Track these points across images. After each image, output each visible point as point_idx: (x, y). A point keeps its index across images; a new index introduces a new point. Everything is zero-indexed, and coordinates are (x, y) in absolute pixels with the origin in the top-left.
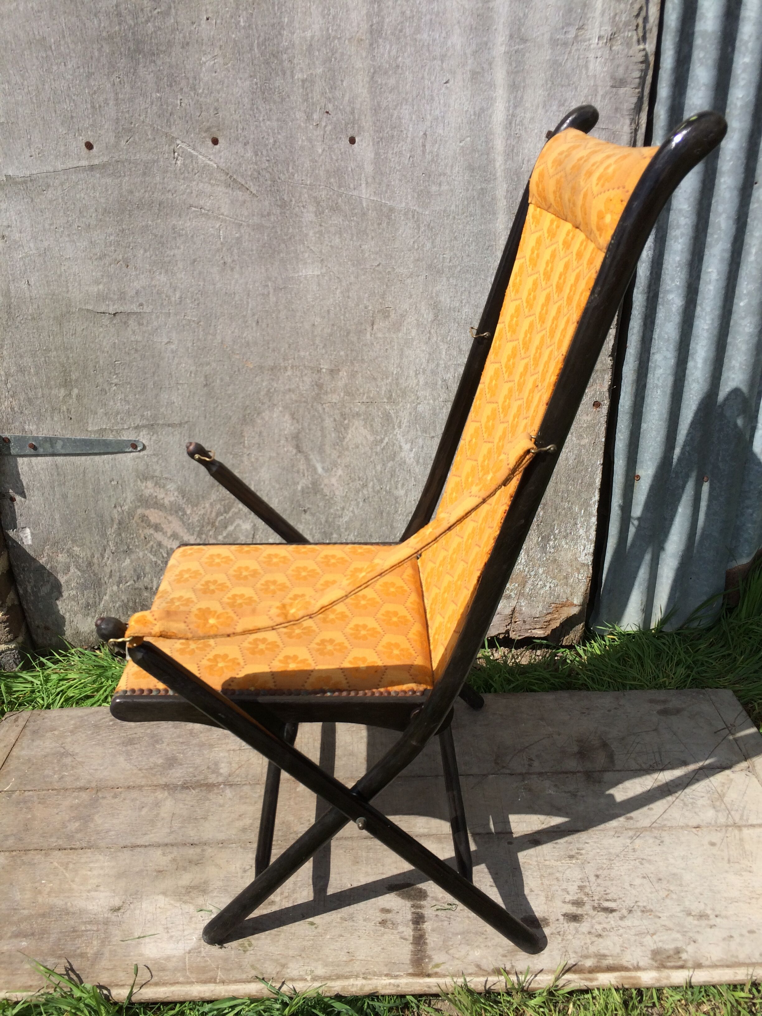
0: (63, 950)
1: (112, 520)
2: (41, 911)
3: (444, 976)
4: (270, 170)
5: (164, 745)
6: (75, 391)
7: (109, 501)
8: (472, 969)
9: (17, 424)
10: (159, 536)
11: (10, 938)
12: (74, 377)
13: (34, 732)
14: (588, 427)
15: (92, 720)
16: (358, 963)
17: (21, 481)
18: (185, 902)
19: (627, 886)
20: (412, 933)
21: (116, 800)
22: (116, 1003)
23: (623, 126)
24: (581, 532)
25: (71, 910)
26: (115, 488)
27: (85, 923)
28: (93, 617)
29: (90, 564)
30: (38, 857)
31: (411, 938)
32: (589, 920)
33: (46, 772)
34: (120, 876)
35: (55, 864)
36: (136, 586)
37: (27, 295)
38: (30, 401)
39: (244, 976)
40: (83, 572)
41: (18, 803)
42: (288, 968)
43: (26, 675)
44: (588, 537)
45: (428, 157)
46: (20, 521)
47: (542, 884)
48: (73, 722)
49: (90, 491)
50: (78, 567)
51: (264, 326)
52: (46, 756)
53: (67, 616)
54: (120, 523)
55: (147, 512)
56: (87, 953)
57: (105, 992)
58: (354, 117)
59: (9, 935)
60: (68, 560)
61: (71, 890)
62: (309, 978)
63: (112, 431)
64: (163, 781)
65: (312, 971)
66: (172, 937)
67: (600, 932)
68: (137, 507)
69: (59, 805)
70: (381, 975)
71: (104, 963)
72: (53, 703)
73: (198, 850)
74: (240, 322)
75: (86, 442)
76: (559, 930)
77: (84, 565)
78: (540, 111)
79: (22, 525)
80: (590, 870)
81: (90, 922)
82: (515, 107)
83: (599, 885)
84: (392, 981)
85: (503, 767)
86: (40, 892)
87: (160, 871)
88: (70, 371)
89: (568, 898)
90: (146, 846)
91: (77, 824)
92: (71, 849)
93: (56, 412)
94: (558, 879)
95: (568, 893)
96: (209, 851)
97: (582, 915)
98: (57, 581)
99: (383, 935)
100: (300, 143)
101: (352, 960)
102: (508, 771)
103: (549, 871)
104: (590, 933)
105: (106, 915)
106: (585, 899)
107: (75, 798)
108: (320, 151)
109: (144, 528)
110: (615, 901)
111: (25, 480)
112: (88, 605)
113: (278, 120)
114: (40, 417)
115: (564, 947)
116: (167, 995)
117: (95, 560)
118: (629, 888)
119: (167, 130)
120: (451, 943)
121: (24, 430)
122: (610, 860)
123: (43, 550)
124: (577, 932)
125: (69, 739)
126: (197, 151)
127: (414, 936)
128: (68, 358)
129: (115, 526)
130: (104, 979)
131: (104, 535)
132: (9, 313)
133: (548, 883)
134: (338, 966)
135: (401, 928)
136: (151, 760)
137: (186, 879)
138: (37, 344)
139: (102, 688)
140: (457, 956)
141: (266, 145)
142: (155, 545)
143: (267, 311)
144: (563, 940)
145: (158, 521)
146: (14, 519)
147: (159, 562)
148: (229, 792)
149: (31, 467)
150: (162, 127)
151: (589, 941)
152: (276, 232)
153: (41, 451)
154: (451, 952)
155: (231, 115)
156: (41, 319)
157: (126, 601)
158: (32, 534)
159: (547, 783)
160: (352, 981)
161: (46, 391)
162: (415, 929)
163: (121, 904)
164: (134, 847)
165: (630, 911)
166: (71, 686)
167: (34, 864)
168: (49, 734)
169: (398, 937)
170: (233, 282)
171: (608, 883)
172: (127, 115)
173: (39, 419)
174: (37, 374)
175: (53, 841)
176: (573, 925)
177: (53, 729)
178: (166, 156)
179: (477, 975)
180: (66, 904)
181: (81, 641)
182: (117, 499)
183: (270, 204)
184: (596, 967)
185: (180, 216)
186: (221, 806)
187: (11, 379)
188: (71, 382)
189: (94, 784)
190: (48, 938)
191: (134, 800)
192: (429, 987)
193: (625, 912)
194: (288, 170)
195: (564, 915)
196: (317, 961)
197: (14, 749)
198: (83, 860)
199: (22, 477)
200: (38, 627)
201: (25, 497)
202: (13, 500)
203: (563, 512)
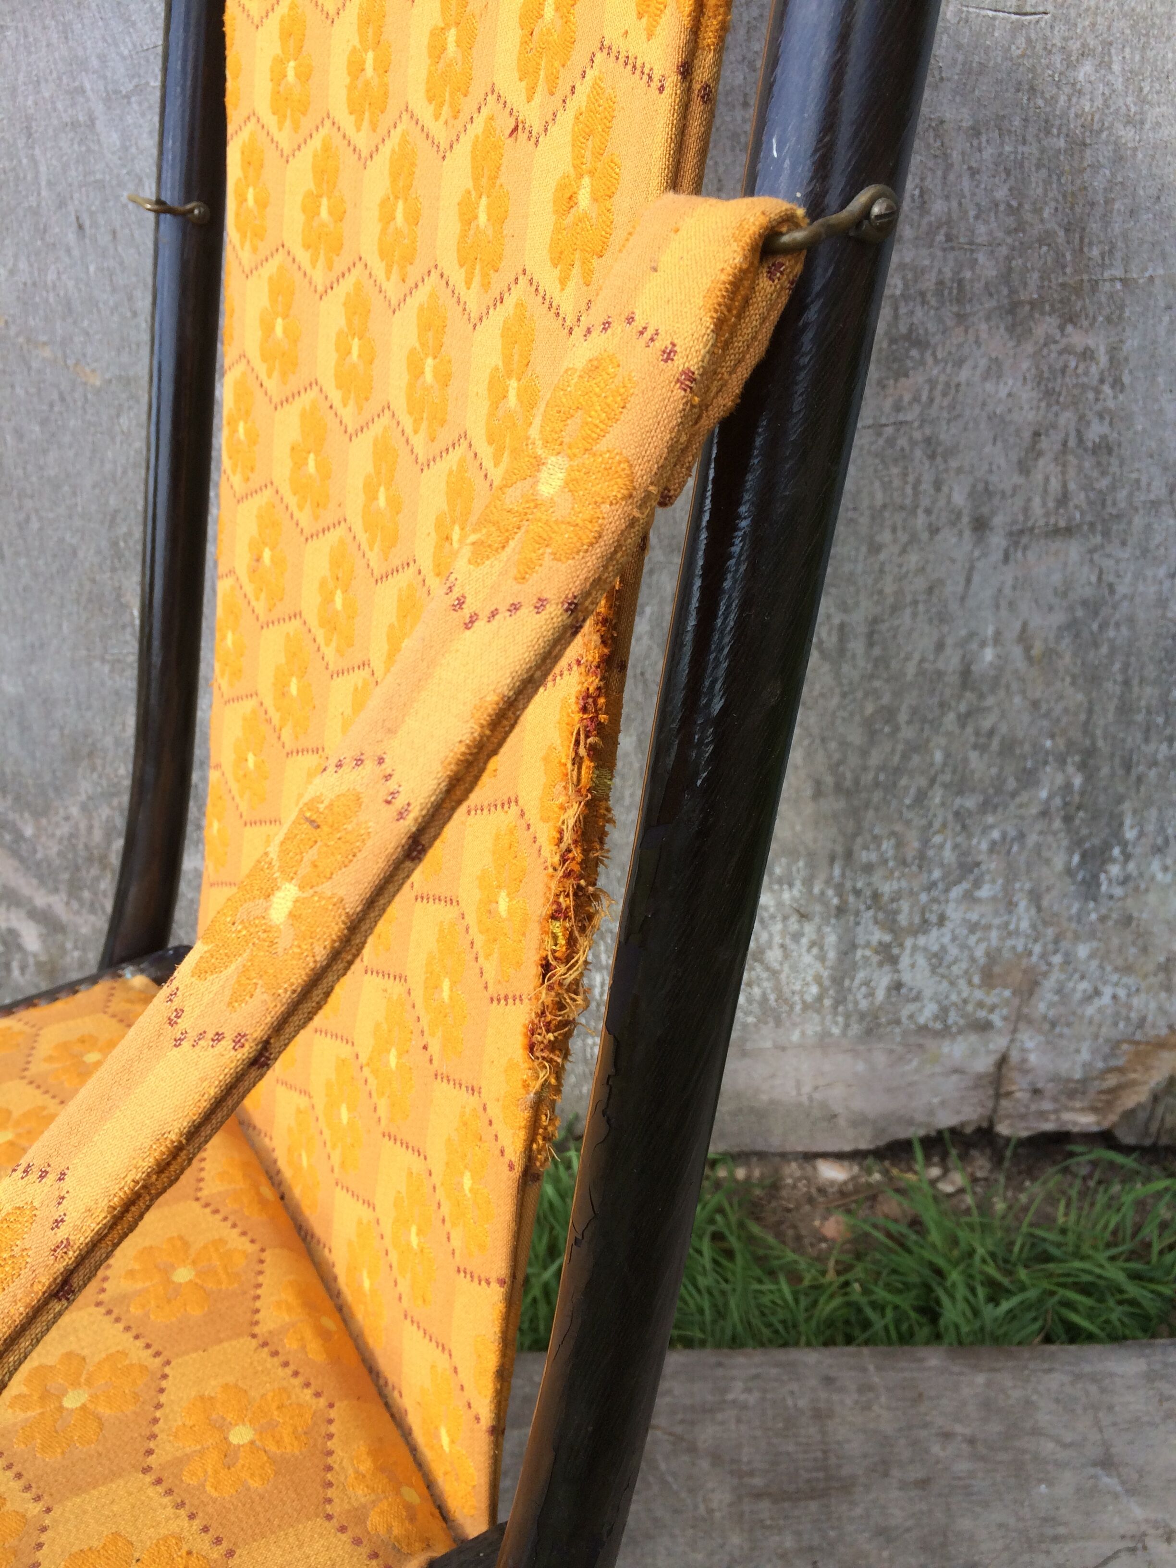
203: (1153, 774)
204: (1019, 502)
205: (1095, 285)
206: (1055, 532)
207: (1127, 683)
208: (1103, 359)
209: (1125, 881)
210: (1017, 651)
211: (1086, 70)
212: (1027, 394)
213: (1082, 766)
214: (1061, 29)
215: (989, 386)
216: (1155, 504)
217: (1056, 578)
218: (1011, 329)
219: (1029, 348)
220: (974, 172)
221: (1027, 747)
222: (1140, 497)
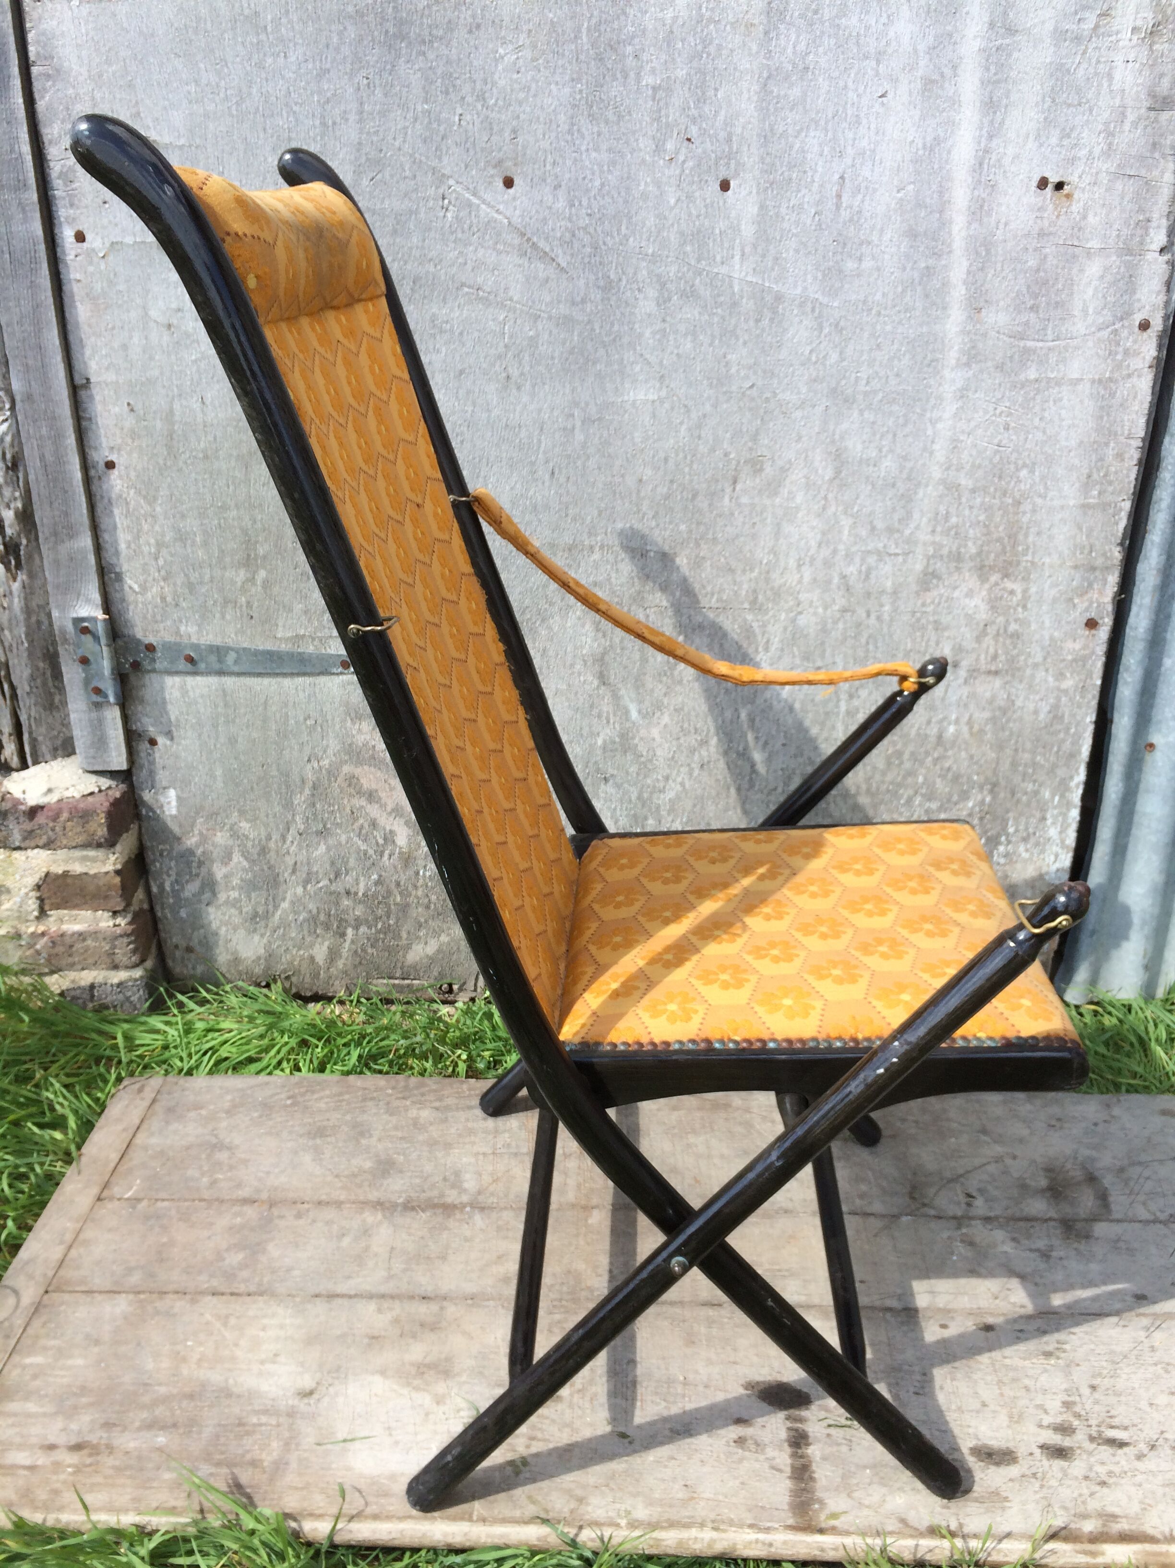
0: (222, 1453)
1: (303, 781)
2: (187, 1390)
3: (847, 1533)
4: (592, 230)
5: (373, 1141)
6: (262, 574)
7: (301, 751)
8: (892, 1525)
9: (169, 623)
10: (373, 811)
11: (139, 1429)
12: (261, 551)
13: (170, 1110)
14: (1075, 660)
15: (260, 1096)
16: (702, 1503)
17: (167, 713)
18: (417, 1389)
19: (1144, 1405)
20: (789, 1461)
21: (301, 1222)
22: (309, 1544)
23: (1163, 172)
24: (1053, 832)
25: (235, 1390)
26: (312, 729)
27: (257, 1412)
28: (262, 936)
29: (264, 851)
30: (179, 1305)
31: (788, 1470)
32: (1085, 1457)
33: (190, 1173)
34: (311, 1341)
35: (208, 1317)
36: (333, 888)
37: (199, 420)
38: (191, 587)
39: (517, 1513)
40: (253, 862)
41: (147, 1218)
42: (588, 1504)
43: (156, 1021)
44: (1063, 842)
45: (845, 214)
46: (162, 777)
47: (1002, 1395)
48: (229, 1097)
49: (272, 734)
50: (245, 855)
51: (562, 480)
52: (188, 1148)
53: (223, 931)
54: (314, 787)
55: (358, 771)
56: (261, 1461)
57: (293, 1524)
58: (730, 148)
59: (137, 1424)
60: (230, 842)
61: (233, 1359)
62: (623, 1522)
63: (313, 639)
64: (374, 1195)
65: (628, 1513)
66: (397, 1443)
67: (1106, 1479)
68: (343, 763)
69: (212, 1224)
70: (741, 1526)
71: (290, 1478)
72: (197, 1067)
73: (434, 1307)
74: (524, 473)
75: (270, 656)
76: (1034, 1470)
77: (255, 851)
78: (1031, 144)
79: (164, 783)
80: (1081, 1377)
81: (265, 1412)
82: (991, 137)
83: (1096, 1402)
84: (761, 1536)
85: (924, 1205)
86: (184, 1360)
87: (373, 1337)
88: (257, 542)
89: (1047, 1420)
90: (350, 1297)
91: (240, 1256)
92: (232, 1294)
93: (230, 606)
94: (1027, 1389)
95: (1046, 1412)
96: (451, 1310)
97: (1071, 1448)
98: (210, 874)
99: (741, 1460)
100: (642, 188)
101: (692, 1498)
102: (932, 1212)
103: (1011, 1374)
104: (1086, 1478)
105: (290, 1402)
106: (1076, 1423)
107: (236, 1215)
108: (672, 201)
109: (351, 795)
110: (1126, 1428)
111: (173, 713)
112: (255, 915)
113: (610, 150)
114: (204, 613)
115: (1045, 1498)
116: (394, 1535)
117: (272, 845)
118: (1148, 1409)
119: (435, 163)
120: (855, 1481)
121: (178, 633)
122: (1114, 1362)
123: (193, 825)
124: (1066, 1475)
125: (224, 1124)
126: (479, 198)
127: (792, 1466)
128: (255, 522)
129: (307, 792)
130: (291, 1503)
131: (288, 805)
132: (169, 447)
133: (1012, 1394)
134: (671, 1506)
135: (770, 1452)
136: (354, 1162)
137: (417, 1352)
138: (208, 497)
139: (273, 1046)
140: (867, 1502)
141: (588, 190)
142: (366, 825)
143: (569, 456)
144: (1042, 1486)
145: (374, 786)
146: (152, 773)
147: (371, 852)
148: (478, 1219)
149: (184, 692)
150: (427, 158)
151: (1086, 1492)
152: (593, 330)
153: (202, 666)
154: (856, 1495)
155: (537, 141)
156: (217, 458)
157: (315, 911)
158: (179, 798)
159: (999, 1235)
160: (694, 1532)
161: (217, 573)
162: (794, 1455)
163: (314, 1385)
164: (332, 1296)
165: (1153, 1447)
166: (225, 1042)
167: (175, 1315)
168: (192, 1114)
169: (766, 1465)
170: (518, 408)
171: (1112, 1400)
172: (375, 139)
173: (203, 617)
174: (205, 544)
175: (203, 1281)
176: (1058, 1464)
177: (197, 1107)
178: (431, 203)
179: (899, 1534)
180: (226, 1380)
181: (240, 973)
182: (313, 748)
183: (587, 284)
184: (1102, 1534)
185: (444, 300)
186: (466, 1240)
187: (164, 552)
188: (256, 559)
189: (264, 1196)
190: (200, 1433)
191: (328, 1223)
192: (822, 1550)
193: (1143, 1447)
194: (619, 231)
195: (1042, 1447)
196: (635, 1495)
197: (138, 1135)
198: (251, 1313)
199: (169, 707)
200: (176, 947)
201: (172, 739)
202: (153, 742)
203: (1024, 798)
204: (974, 656)
205: (1018, 563)
206: (989, 672)
207: (1016, 750)
208: (1019, 596)
209: (1007, 855)
210: (965, 729)
211: (1024, 473)
212: (983, 607)
213: (991, 791)
214: (1015, 455)
215: (967, 601)
216: (1036, 666)
217: (988, 695)
218: (980, 577)
219: (987, 586)
220: (971, 507)
221: (965, 779)
222: (1030, 661)
